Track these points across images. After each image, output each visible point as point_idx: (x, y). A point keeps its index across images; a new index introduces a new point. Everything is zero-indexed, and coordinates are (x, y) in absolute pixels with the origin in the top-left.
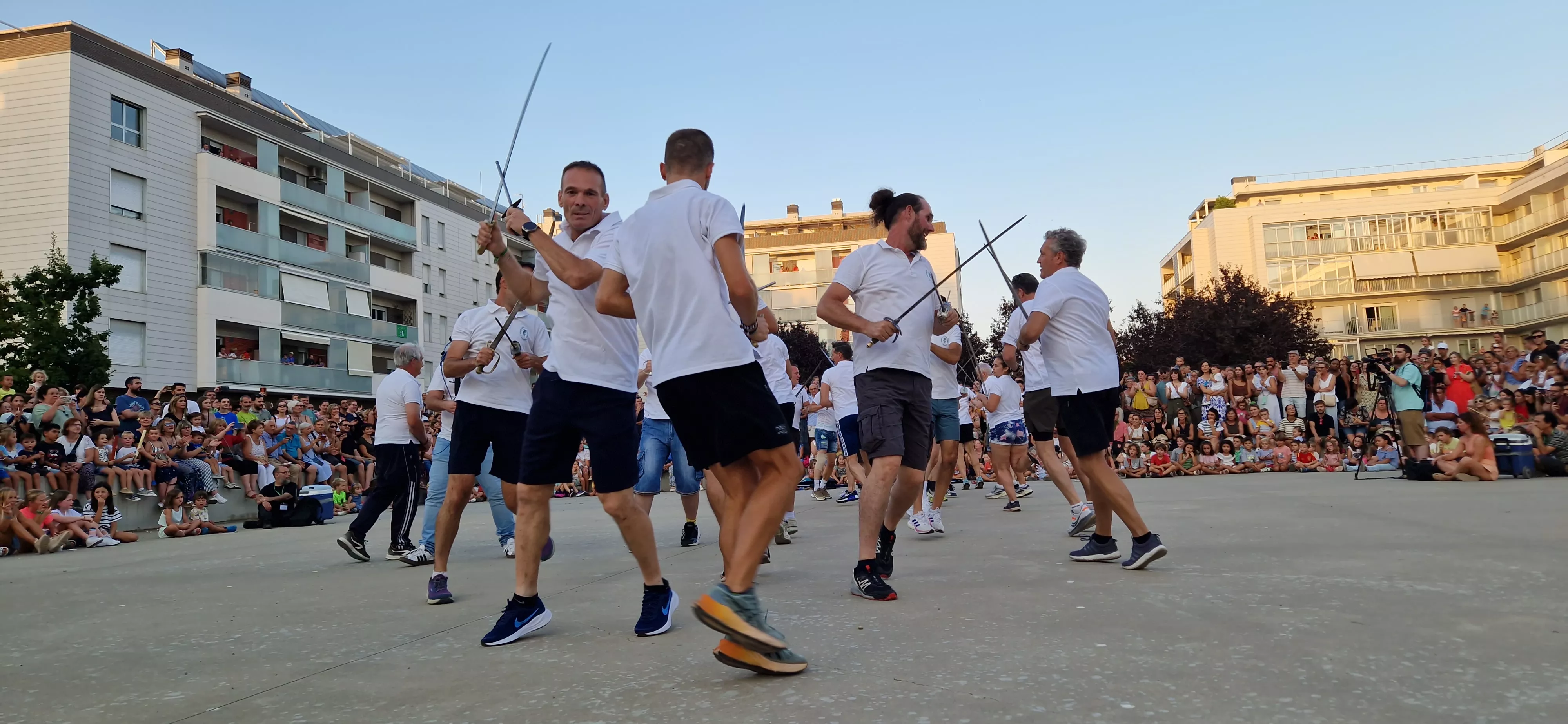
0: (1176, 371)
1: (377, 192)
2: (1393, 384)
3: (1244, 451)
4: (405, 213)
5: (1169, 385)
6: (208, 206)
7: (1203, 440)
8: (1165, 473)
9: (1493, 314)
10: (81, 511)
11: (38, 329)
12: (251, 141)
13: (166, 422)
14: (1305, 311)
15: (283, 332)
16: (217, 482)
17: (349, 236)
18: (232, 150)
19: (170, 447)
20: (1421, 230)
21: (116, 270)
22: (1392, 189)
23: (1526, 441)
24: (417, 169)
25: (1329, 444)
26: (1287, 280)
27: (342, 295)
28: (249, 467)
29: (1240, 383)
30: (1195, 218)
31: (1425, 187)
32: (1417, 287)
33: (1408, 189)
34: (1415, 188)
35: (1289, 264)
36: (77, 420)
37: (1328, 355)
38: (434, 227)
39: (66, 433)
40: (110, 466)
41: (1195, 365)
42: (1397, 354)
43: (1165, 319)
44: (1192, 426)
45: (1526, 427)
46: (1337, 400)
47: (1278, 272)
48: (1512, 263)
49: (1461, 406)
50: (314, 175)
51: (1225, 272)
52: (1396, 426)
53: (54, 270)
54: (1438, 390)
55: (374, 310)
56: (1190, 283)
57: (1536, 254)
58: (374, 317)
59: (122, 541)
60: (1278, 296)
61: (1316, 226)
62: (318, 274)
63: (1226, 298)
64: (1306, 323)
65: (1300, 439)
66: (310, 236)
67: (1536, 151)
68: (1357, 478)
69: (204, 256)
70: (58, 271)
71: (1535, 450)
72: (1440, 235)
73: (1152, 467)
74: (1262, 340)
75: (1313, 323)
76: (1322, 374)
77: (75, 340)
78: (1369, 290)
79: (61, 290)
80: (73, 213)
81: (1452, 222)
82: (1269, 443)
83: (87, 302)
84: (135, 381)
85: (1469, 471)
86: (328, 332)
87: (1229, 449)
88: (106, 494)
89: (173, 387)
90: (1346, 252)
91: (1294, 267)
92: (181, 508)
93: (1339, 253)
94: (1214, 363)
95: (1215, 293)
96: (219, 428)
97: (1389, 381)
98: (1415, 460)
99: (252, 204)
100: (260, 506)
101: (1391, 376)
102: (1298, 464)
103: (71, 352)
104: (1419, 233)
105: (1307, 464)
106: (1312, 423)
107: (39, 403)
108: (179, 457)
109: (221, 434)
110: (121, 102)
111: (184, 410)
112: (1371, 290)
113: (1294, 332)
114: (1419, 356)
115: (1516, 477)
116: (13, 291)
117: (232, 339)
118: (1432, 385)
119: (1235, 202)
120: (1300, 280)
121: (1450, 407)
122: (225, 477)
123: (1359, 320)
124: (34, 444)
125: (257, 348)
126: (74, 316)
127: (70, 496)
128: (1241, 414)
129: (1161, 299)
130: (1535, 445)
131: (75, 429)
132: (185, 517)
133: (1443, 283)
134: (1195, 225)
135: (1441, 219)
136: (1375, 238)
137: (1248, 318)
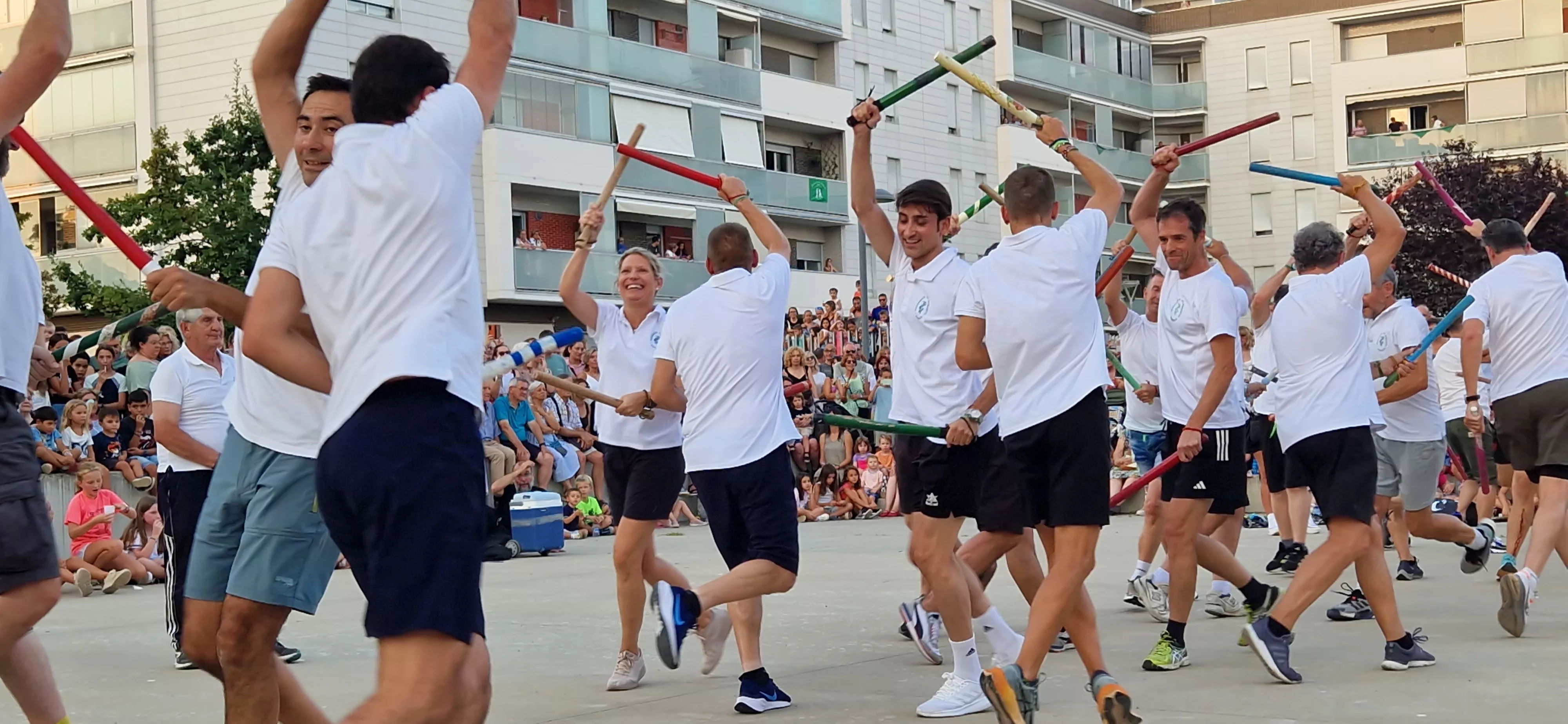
15: (617, 199)
17: (724, 21)
27: (714, 129)
55: (770, 156)
58: (770, 167)
62: (673, 95)
66: (661, 26)
86: (692, 197)
116: (185, 158)
117: (537, 217)
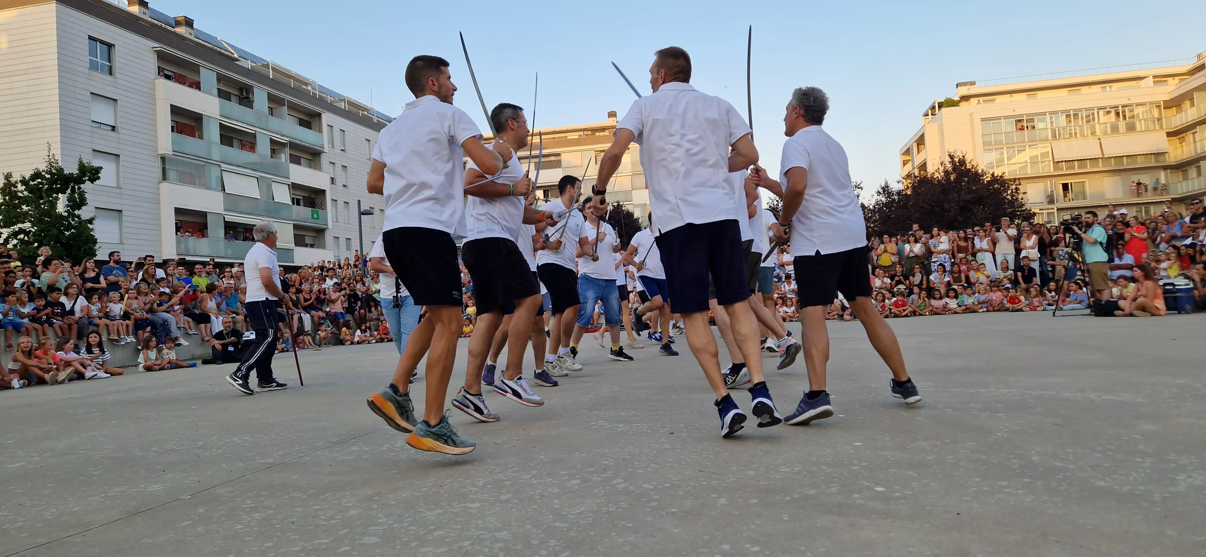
0: (913, 235)
1: (292, 107)
2: (1084, 242)
3: (966, 296)
4: (314, 124)
5: (907, 247)
6: (165, 120)
7: (933, 288)
8: (904, 314)
9: (1162, 187)
10: (78, 353)
11: (41, 216)
12: (195, 69)
13: (141, 285)
14: (1014, 187)
15: (225, 216)
16: (180, 330)
17: (272, 142)
18: (181, 76)
19: (145, 304)
20: (1107, 121)
21: (98, 170)
22: (1085, 89)
23: (1189, 285)
24: (322, 89)
25: (1032, 289)
26: (1000, 163)
27: (269, 187)
28: (204, 318)
29: (962, 244)
30: (927, 115)
31: (1110, 87)
32: (1103, 166)
33: (1097, 88)
34: (1102, 88)
35: (1001, 150)
36: (74, 284)
37: (1032, 221)
38: (337, 133)
39: (66, 294)
40: (100, 318)
41: (927, 230)
42: (1087, 220)
43: (904, 195)
44: (925, 277)
45: (1189, 274)
46: (1039, 256)
47: (993, 156)
48: (1179, 146)
49: (1137, 258)
50: (244, 94)
51: (951, 157)
52: (1086, 274)
53: (51, 171)
54: (1120, 246)
55: (293, 199)
56: (923, 166)
57: (1197, 139)
58: (293, 204)
59: (112, 375)
60: (993, 175)
61: (1023, 120)
62: (250, 171)
63: (952, 177)
64: (1015, 196)
65: (1009, 286)
66: (243, 142)
67: (1199, 56)
68: (1054, 315)
69: (163, 159)
70: (54, 171)
71: (1196, 291)
72: (1122, 125)
73: (894, 310)
74: (980, 210)
75: (1020, 197)
76: (1028, 235)
77: (70, 224)
78: (1064, 169)
79: (56, 186)
80: (64, 127)
81: (1131, 114)
82: (986, 290)
83: (76, 195)
84: (116, 254)
85: (1143, 309)
86: (260, 215)
87: (954, 294)
88: (97, 339)
89: (145, 259)
90: (1046, 140)
91: (1005, 152)
92: (155, 349)
93: (1041, 140)
94: (942, 228)
95: (943, 174)
96: (180, 289)
97: (1081, 239)
98: (1100, 301)
99: (198, 118)
100: (214, 347)
101: (1083, 235)
102: (1008, 305)
103: (67, 233)
104: (1105, 123)
105: (1015, 306)
106: (1019, 274)
107: (44, 272)
108: (151, 311)
109: (181, 294)
110: (96, 41)
111: (153, 276)
112: (1067, 169)
113: (1004, 203)
114: (1104, 220)
115: (1180, 313)
116: (21, 187)
117: (187, 222)
118: (1115, 243)
119: (959, 102)
120: (1010, 162)
121: (1129, 259)
122: (186, 326)
123: (1056, 193)
124: (44, 303)
125: (207, 228)
126: (67, 206)
127: (72, 341)
128: (963, 267)
129: (901, 179)
130: (1195, 288)
131: (73, 291)
132: (158, 356)
133: (1123, 162)
134: (927, 121)
135: (1123, 112)
136: (1070, 128)
137: (970, 193)
